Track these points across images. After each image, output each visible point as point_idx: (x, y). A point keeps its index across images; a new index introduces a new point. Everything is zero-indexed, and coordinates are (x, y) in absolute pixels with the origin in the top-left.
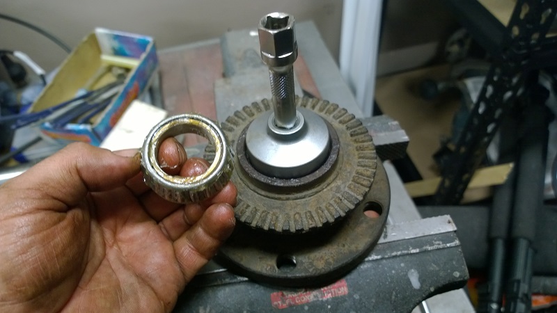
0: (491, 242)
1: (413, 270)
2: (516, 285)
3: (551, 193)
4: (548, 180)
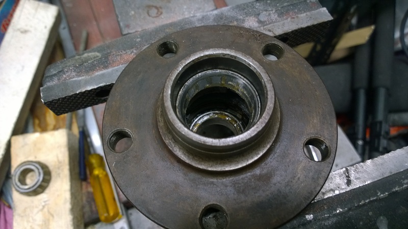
0: (354, 92)
1: (381, 218)
2: (378, 125)
3: (399, 46)
4: (397, 35)
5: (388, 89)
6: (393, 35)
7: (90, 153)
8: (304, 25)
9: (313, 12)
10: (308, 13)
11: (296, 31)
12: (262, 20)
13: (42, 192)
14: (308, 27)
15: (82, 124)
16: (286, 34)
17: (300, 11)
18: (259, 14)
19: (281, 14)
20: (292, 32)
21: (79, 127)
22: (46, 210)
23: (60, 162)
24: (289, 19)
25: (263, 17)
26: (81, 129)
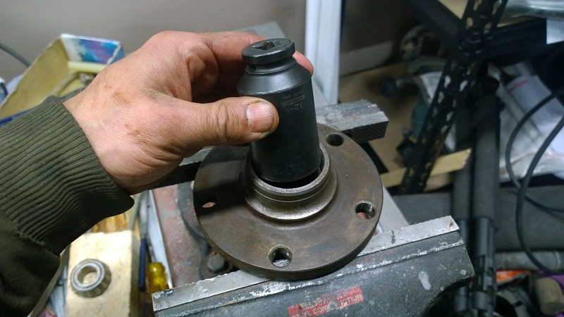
1: (423, 272)
2: (481, 260)
3: (506, 176)
4: (503, 164)
5: (491, 221)
6: (498, 163)
7: (150, 261)
8: (364, 124)
9: (372, 114)
10: (368, 115)
11: (357, 128)
12: (330, 119)
13: (101, 294)
14: (367, 126)
15: (145, 232)
16: (349, 130)
17: (361, 113)
18: (327, 115)
19: (345, 115)
20: (354, 129)
21: (141, 235)
22: (101, 313)
23: (122, 264)
24: (352, 119)
25: (330, 117)
26: (143, 237)
